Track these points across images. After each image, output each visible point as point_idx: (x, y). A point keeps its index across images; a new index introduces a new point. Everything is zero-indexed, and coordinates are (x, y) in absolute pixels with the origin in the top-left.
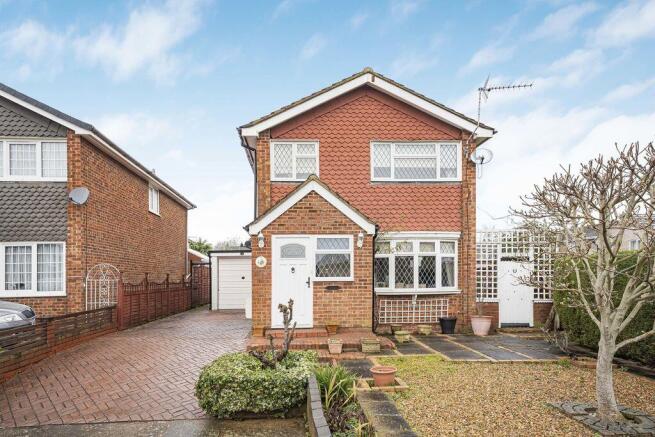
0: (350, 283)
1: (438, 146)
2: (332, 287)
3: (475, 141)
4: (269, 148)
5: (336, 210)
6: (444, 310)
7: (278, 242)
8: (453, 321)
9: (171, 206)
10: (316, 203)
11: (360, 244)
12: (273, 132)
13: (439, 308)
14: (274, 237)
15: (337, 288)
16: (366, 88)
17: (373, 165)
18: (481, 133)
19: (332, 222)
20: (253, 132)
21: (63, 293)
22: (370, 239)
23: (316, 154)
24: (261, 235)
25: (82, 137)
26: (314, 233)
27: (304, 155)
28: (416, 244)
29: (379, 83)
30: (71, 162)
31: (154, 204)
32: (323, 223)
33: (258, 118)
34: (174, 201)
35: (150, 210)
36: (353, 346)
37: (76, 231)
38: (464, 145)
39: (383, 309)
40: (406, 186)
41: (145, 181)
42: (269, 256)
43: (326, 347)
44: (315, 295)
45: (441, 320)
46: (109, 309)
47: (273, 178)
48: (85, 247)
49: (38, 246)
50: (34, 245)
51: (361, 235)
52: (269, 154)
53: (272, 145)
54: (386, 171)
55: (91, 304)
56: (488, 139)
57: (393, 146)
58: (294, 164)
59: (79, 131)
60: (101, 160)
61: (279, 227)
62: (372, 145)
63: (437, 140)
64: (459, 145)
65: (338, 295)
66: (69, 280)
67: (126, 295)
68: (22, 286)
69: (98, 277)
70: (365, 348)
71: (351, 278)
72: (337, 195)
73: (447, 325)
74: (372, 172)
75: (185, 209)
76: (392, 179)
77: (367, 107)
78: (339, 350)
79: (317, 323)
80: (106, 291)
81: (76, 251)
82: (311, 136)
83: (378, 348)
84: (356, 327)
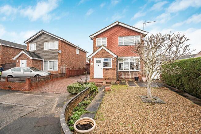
0: (111, 68)
1: (135, 37)
2: (107, 69)
3: (143, 35)
4: (96, 40)
5: (108, 52)
6: (137, 75)
7: (95, 60)
8: (138, 78)
9: (82, 52)
10: (103, 51)
11: (113, 60)
12: (97, 36)
13: (135, 75)
14: (94, 58)
15: (108, 70)
16: (117, 25)
17: (119, 42)
18: (145, 33)
19: (107, 55)
20: (93, 37)
21: (57, 70)
22: (116, 59)
23: (106, 40)
24: (91, 58)
25: (61, 40)
26: (103, 57)
27: (104, 41)
28: (129, 60)
29: (120, 24)
30: (59, 45)
31: (78, 52)
32: (105, 55)
33: (93, 34)
34: (83, 51)
35: (77, 53)
36: (109, 82)
37: (60, 58)
38: (141, 36)
39: (122, 75)
40: (127, 46)
41: (76, 48)
42: (93, 63)
43: (102, 82)
44: (103, 71)
45: (135, 78)
46: (65, 73)
47: (97, 46)
48: (61, 61)
49: (54, 61)
50: (53, 61)
51: (113, 58)
52: (96, 41)
53: (97, 39)
54: (122, 43)
55: (62, 72)
56: (147, 34)
57: (124, 37)
58: (101, 43)
59: (60, 39)
60: (65, 44)
61: (95, 56)
62: (119, 37)
63: (134, 35)
64: (140, 36)
65: (108, 71)
66: (58, 68)
67: (68, 71)
68: (51, 69)
69: (63, 67)
70: (111, 83)
71: (111, 67)
72: (108, 49)
73: (137, 79)
74: (119, 44)
75: (86, 53)
76: (124, 45)
77: (117, 29)
78: (105, 83)
79: (104, 77)
80: (65, 70)
81: (60, 62)
82: (105, 37)
83: (114, 83)
84: (112, 78)
